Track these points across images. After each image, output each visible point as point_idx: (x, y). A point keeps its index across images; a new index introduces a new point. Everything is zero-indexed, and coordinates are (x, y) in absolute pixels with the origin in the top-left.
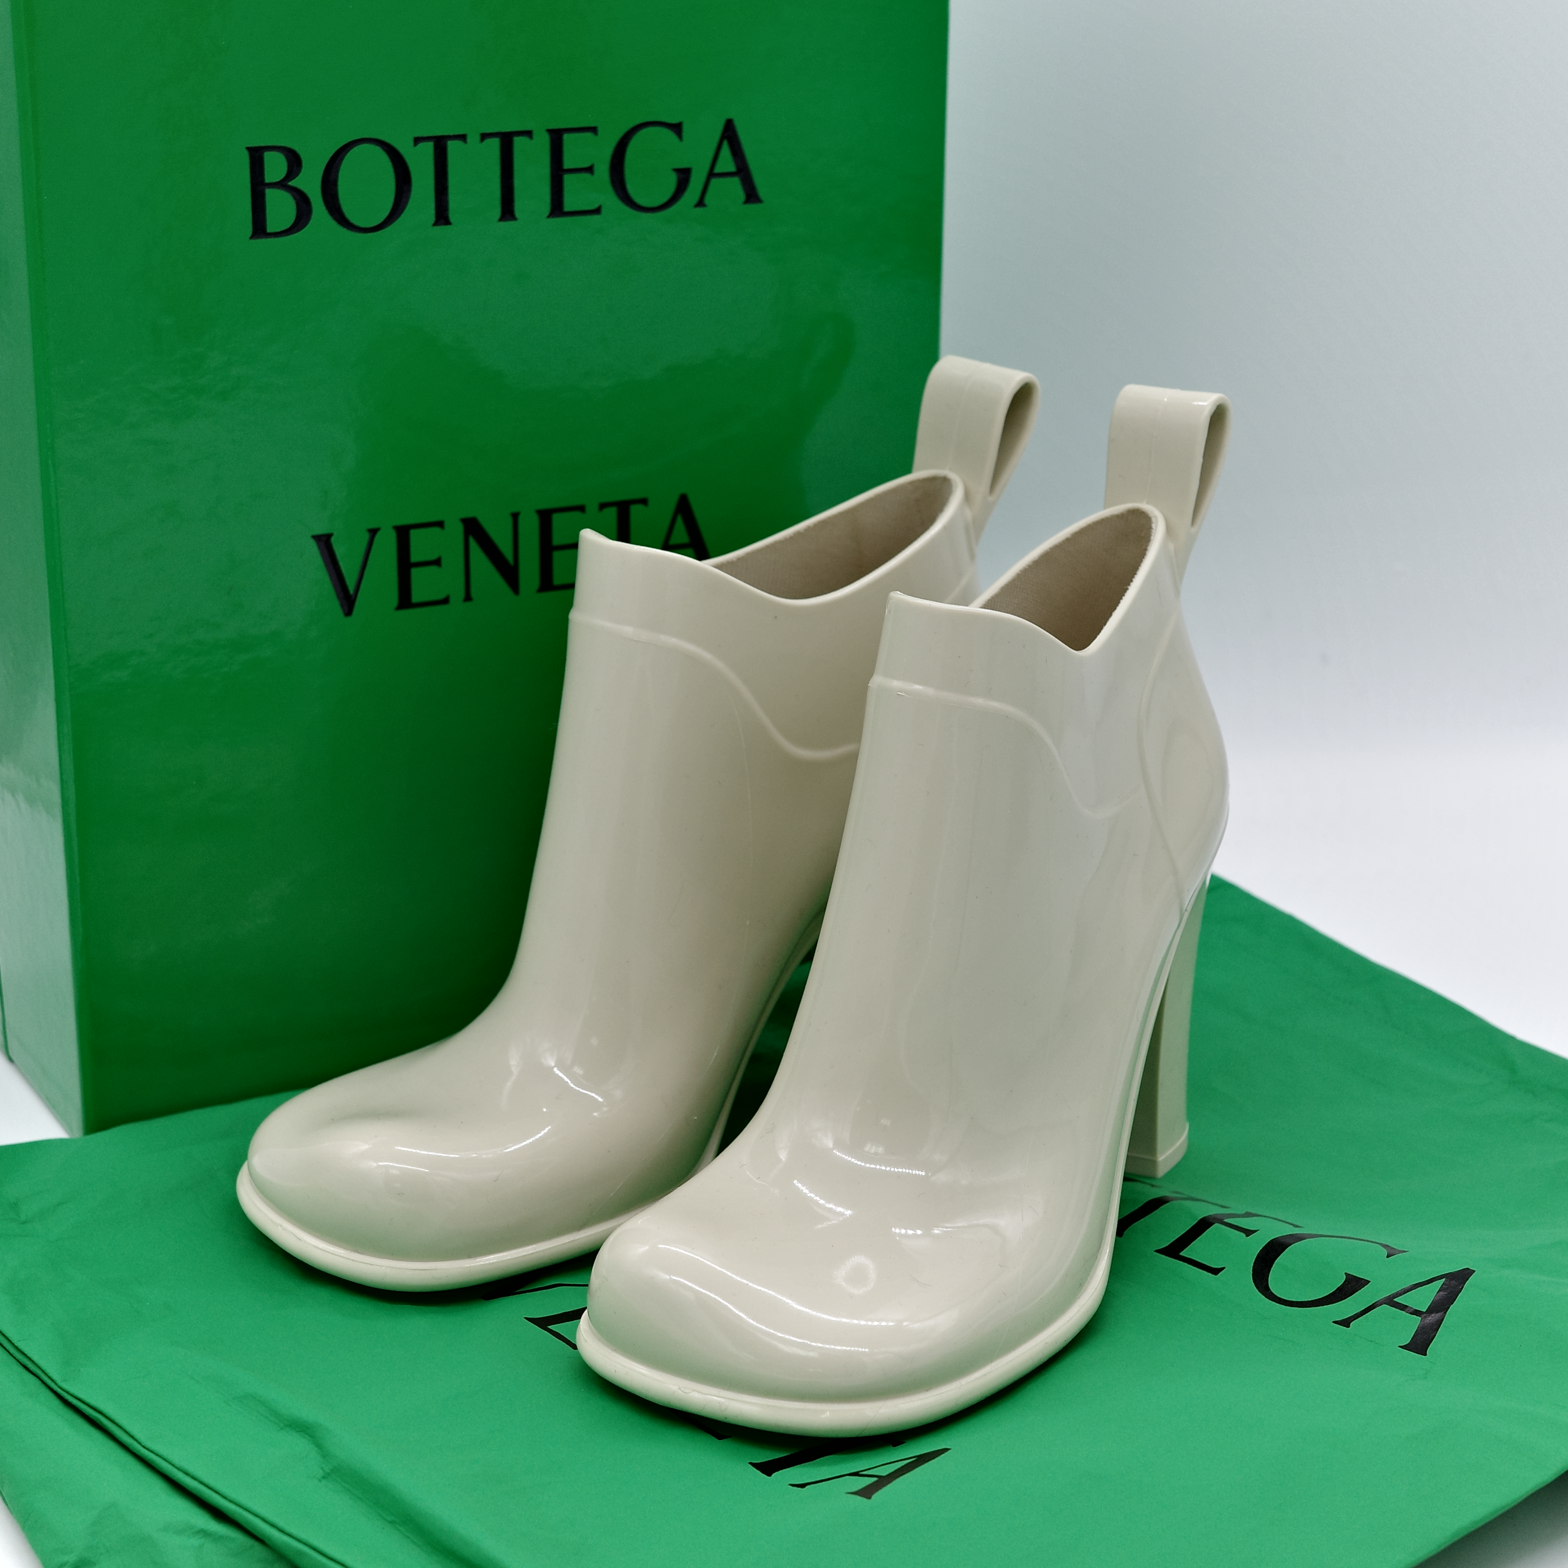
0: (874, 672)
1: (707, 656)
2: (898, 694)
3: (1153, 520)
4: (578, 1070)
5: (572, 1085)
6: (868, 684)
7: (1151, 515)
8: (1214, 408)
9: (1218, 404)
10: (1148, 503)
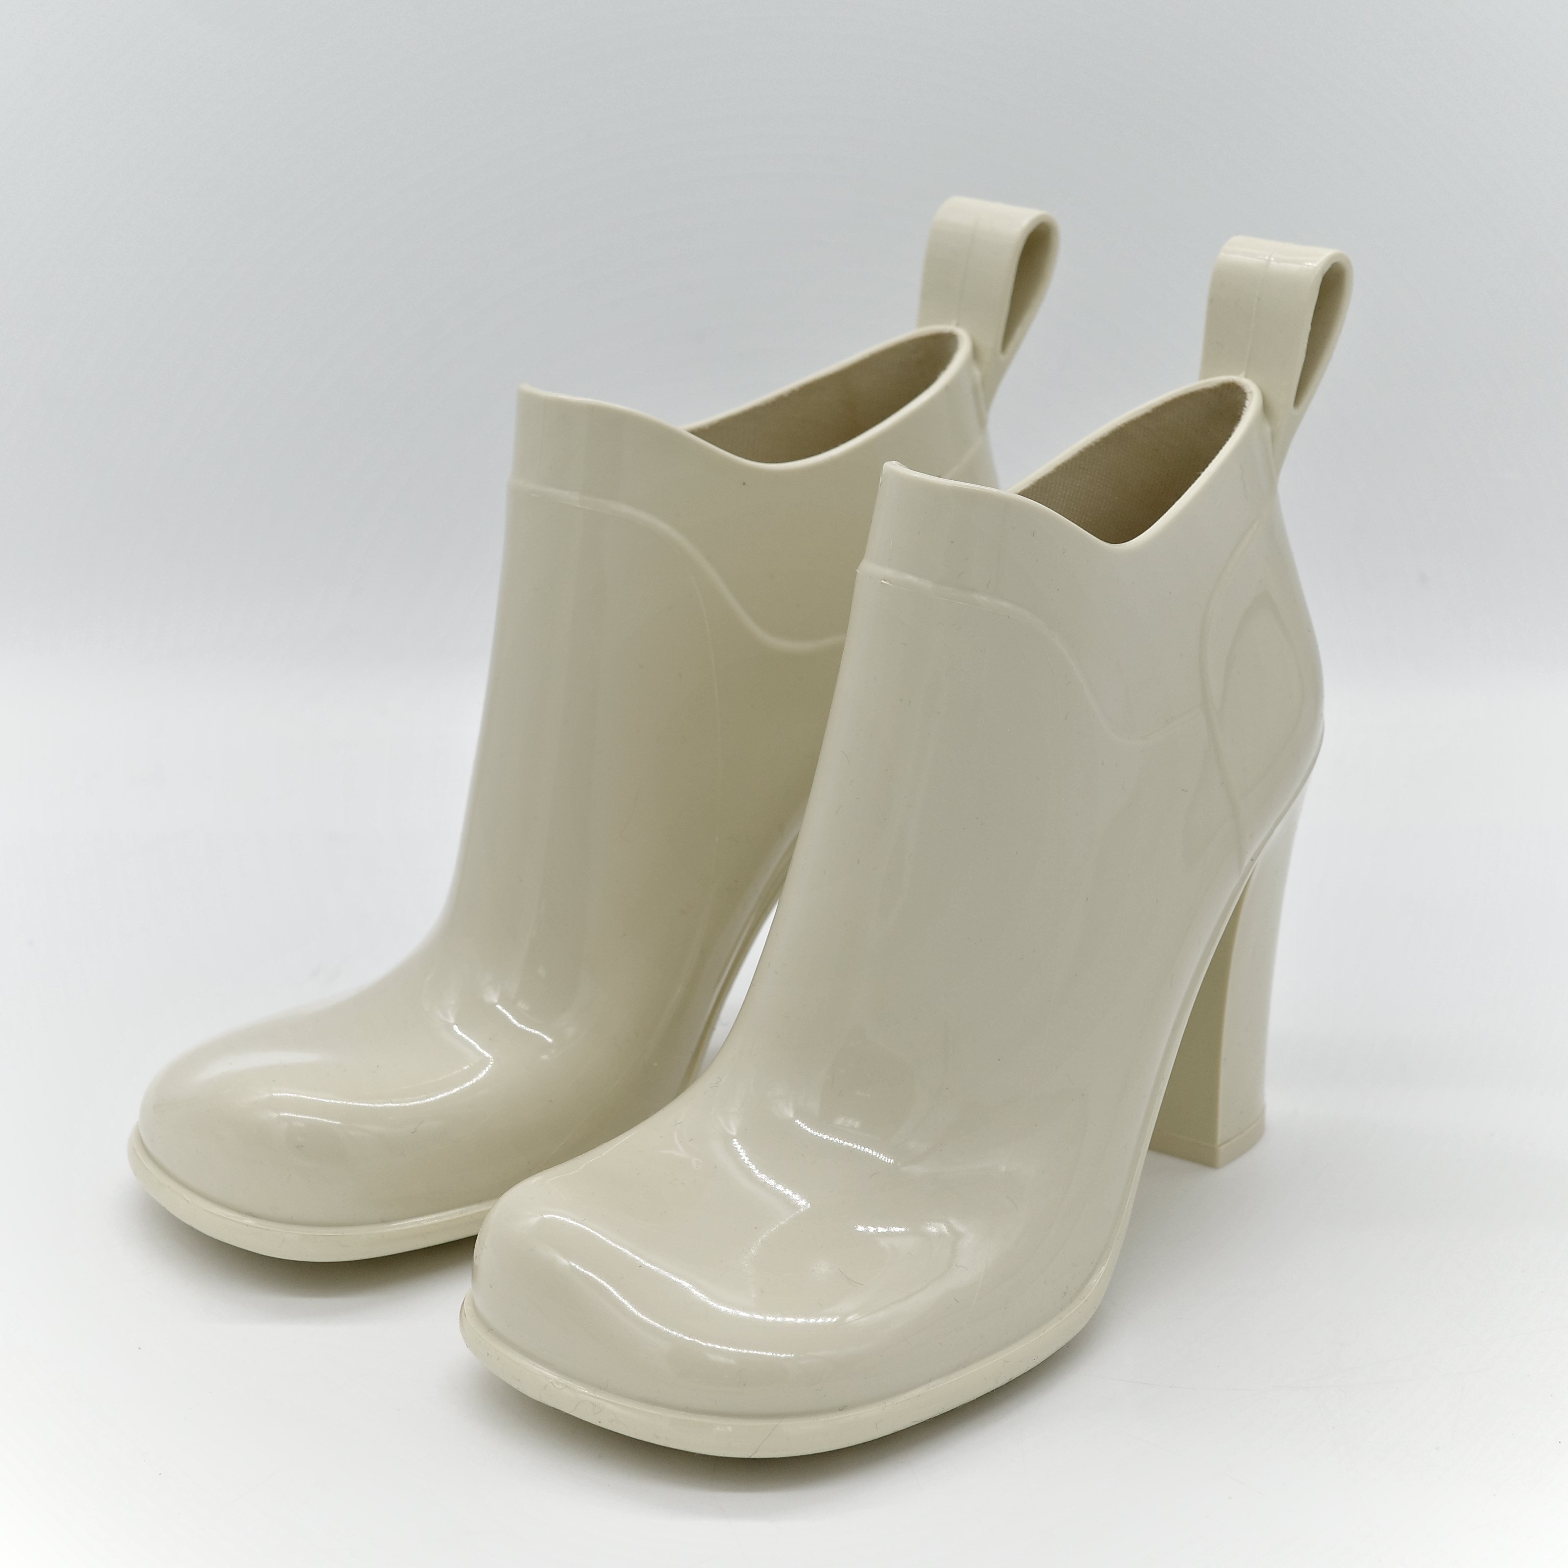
0: (863, 557)
1: (664, 527)
2: (882, 583)
3: (1249, 396)
4: (522, 1005)
5: (515, 1022)
6: (857, 569)
7: (1247, 390)
8: (1328, 266)
9: (1334, 261)
10: (1246, 377)
